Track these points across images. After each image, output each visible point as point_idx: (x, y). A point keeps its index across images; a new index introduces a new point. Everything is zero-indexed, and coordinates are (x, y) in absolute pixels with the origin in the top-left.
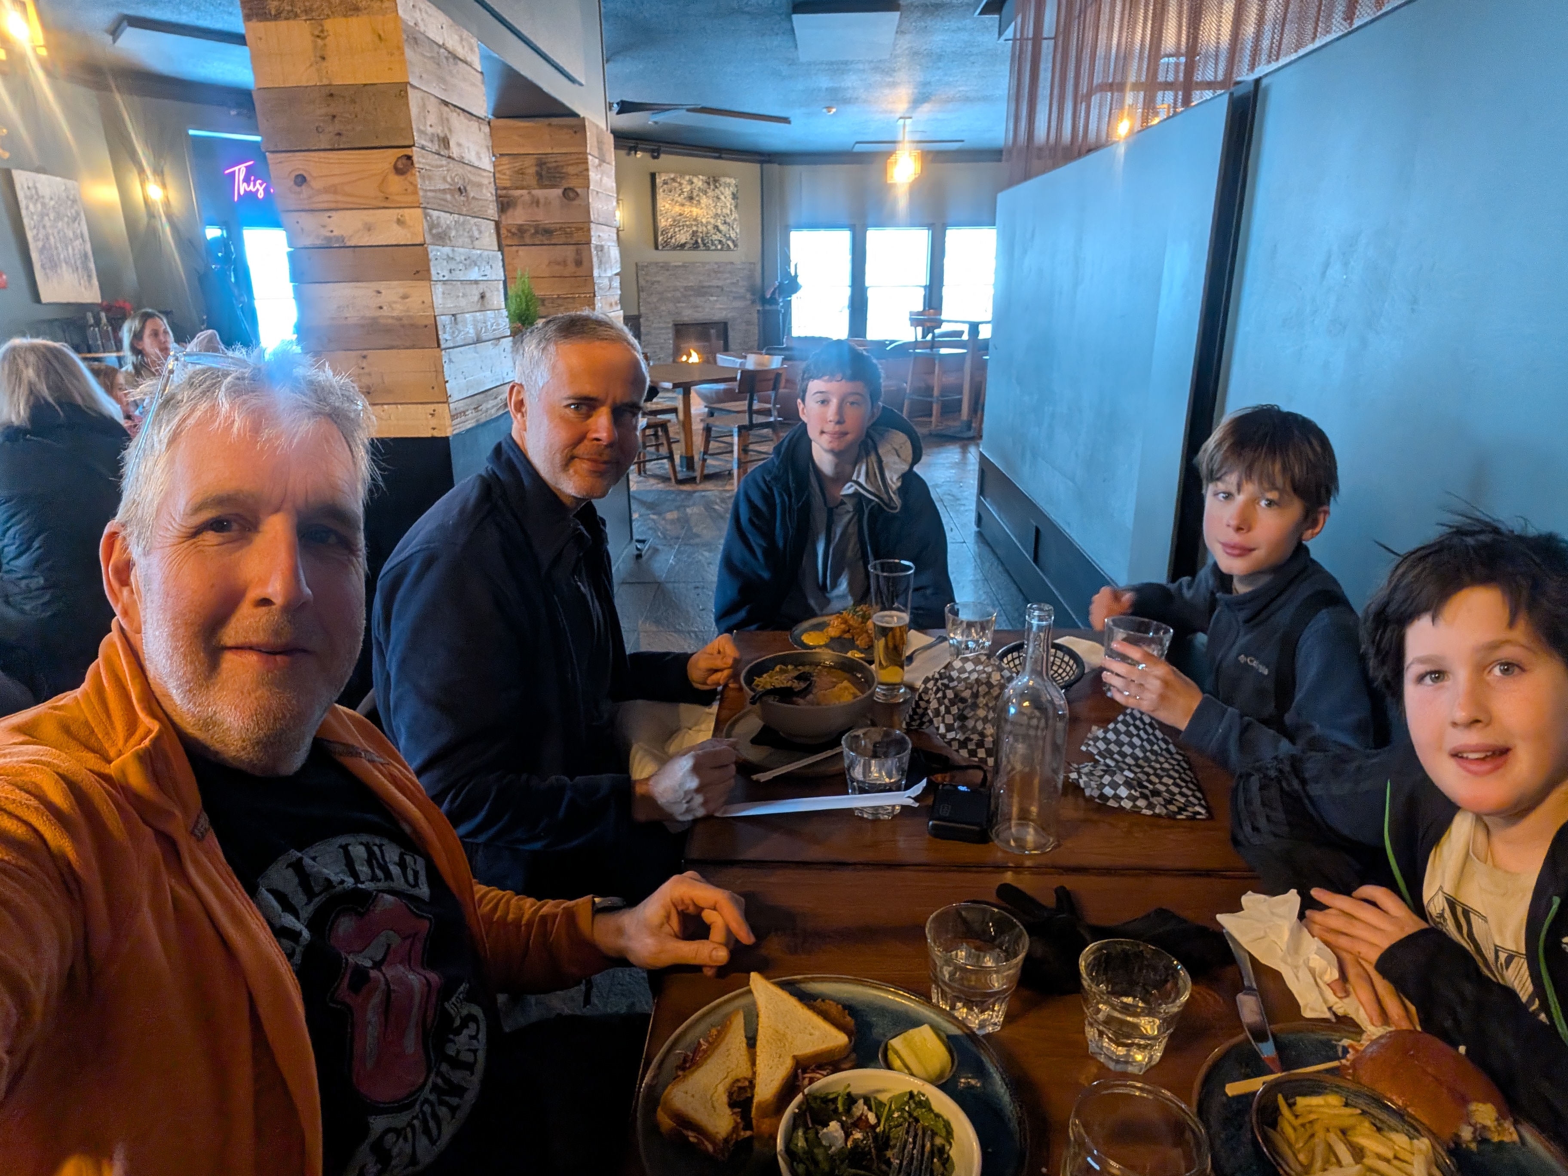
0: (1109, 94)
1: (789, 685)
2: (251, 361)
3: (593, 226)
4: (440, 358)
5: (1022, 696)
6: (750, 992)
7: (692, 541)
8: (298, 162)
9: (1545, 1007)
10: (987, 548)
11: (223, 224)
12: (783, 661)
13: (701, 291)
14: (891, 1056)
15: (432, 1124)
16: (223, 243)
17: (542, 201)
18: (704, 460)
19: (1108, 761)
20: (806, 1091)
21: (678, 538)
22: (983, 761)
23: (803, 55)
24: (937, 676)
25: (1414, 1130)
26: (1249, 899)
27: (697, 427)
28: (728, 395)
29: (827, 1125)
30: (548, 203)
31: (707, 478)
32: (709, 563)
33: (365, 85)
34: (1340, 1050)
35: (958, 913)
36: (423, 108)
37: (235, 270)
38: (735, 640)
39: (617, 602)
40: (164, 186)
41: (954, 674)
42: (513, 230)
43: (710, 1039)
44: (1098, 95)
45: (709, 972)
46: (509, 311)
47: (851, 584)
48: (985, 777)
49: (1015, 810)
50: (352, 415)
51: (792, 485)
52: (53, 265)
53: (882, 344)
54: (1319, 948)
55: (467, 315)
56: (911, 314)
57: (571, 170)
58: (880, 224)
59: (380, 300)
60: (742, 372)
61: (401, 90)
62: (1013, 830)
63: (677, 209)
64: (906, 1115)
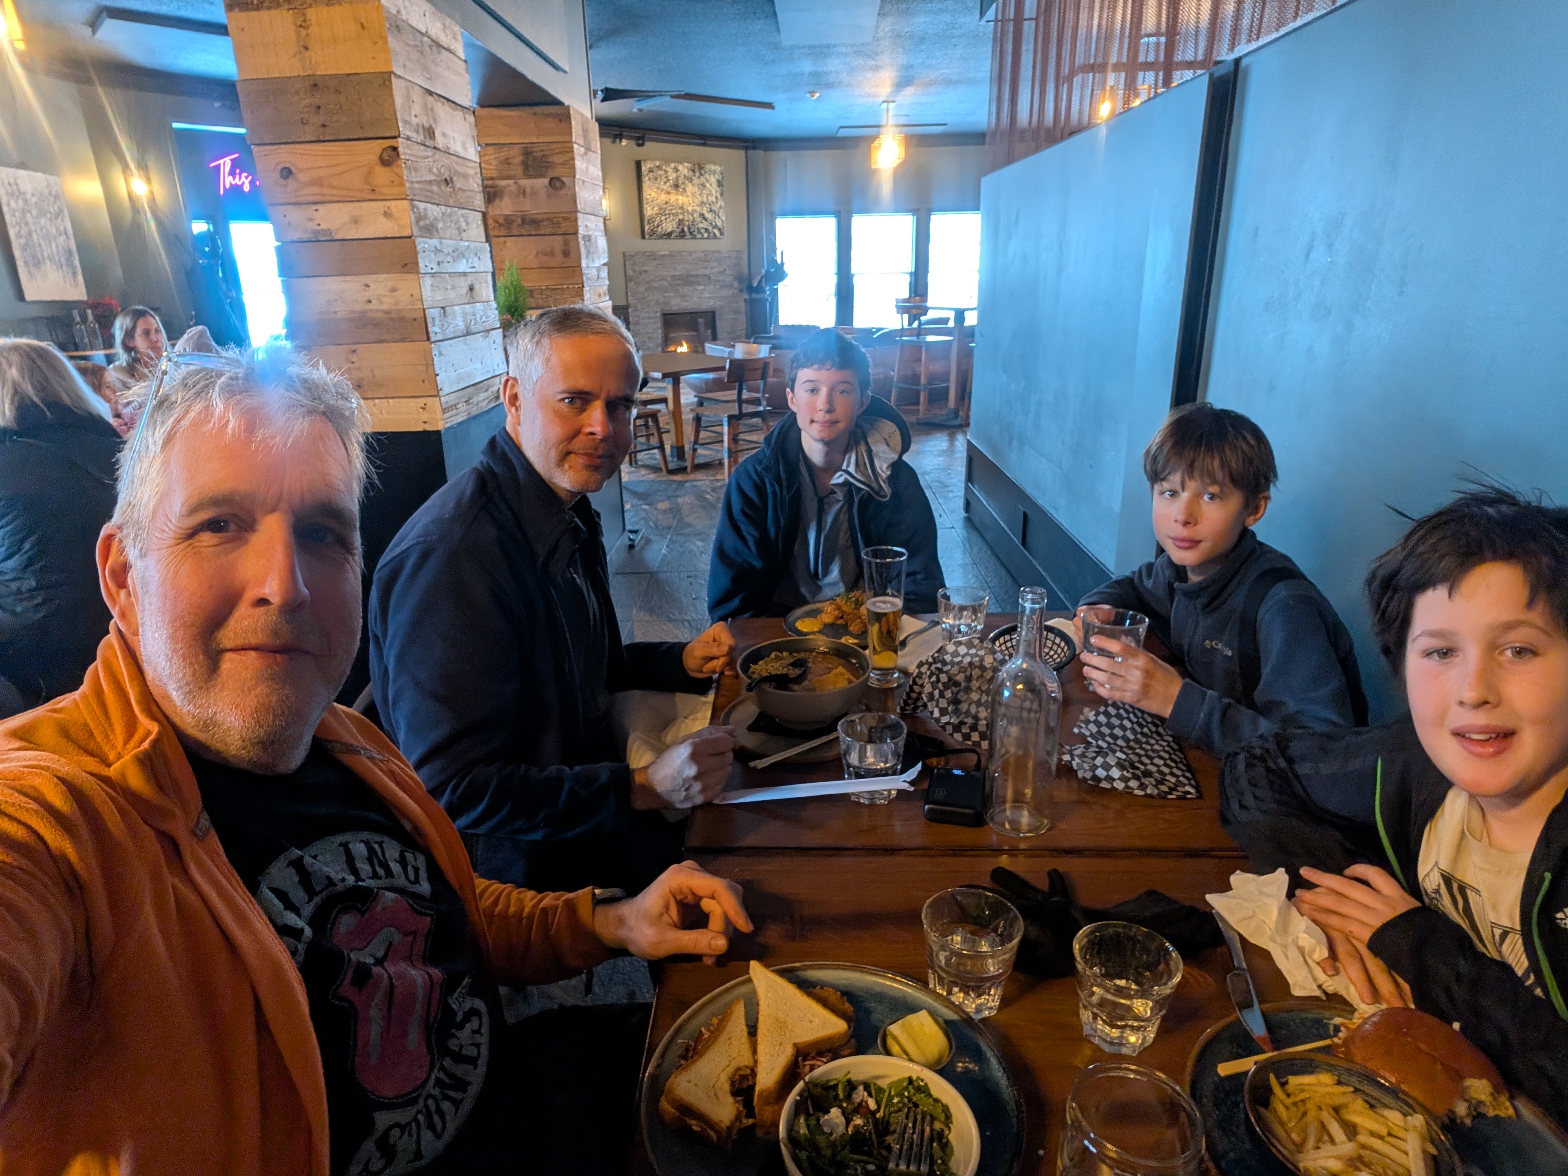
0: (1091, 75)
1: (784, 672)
2: (244, 361)
3: (579, 215)
4: (430, 351)
5: (1015, 679)
6: (750, 980)
7: (684, 531)
8: (285, 155)
9: (1540, 981)
10: (975, 533)
11: (208, 218)
12: (779, 647)
13: (688, 280)
14: (890, 1042)
15: (436, 1118)
16: (208, 238)
17: (528, 190)
18: (695, 450)
19: (1100, 743)
20: (807, 1078)
21: (669, 528)
22: (977, 744)
23: (786, 39)
24: (931, 660)
25: (1408, 1107)
26: (1237, 879)
27: (687, 416)
28: (718, 386)
29: (827, 1112)
30: (534, 193)
31: (698, 467)
32: (702, 553)
33: (349, 75)
34: (1331, 1028)
35: (953, 895)
36: (408, 98)
37: (222, 265)
38: (730, 627)
39: (612, 592)
40: (149, 180)
41: (948, 658)
42: (501, 221)
43: (712, 1028)
44: (1080, 76)
45: (708, 961)
46: (498, 303)
47: (842, 571)
48: (979, 760)
49: (1010, 794)
50: (347, 413)
51: (783, 475)
52: (37, 263)
53: (868, 332)
54: (1307, 927)
55: (456, 308)
56: (898, 301)
57: (558, 159)
58: (865, 210)
59: (369, 294)
60: (731, 362)
61: (385, 79)
62: (1008, 813)
63: (663, 197)
64: (906, 1100)
